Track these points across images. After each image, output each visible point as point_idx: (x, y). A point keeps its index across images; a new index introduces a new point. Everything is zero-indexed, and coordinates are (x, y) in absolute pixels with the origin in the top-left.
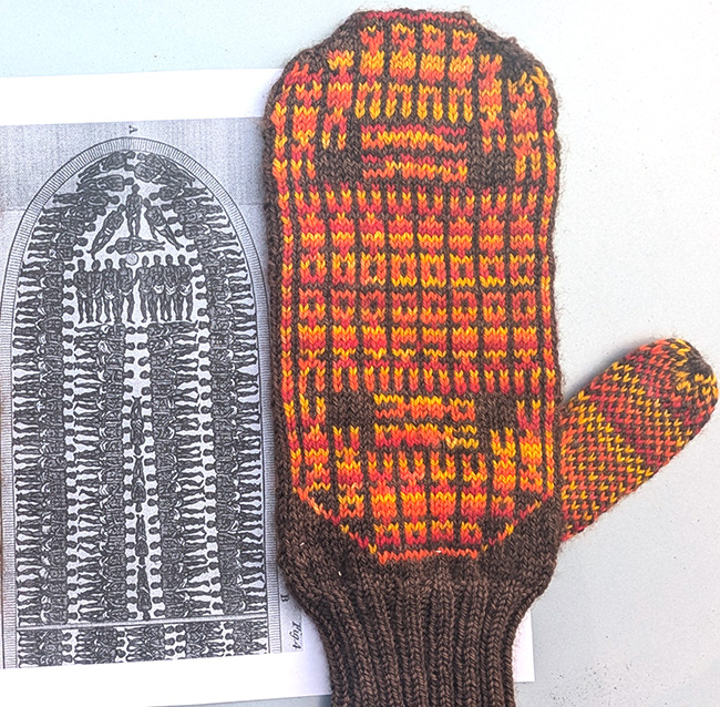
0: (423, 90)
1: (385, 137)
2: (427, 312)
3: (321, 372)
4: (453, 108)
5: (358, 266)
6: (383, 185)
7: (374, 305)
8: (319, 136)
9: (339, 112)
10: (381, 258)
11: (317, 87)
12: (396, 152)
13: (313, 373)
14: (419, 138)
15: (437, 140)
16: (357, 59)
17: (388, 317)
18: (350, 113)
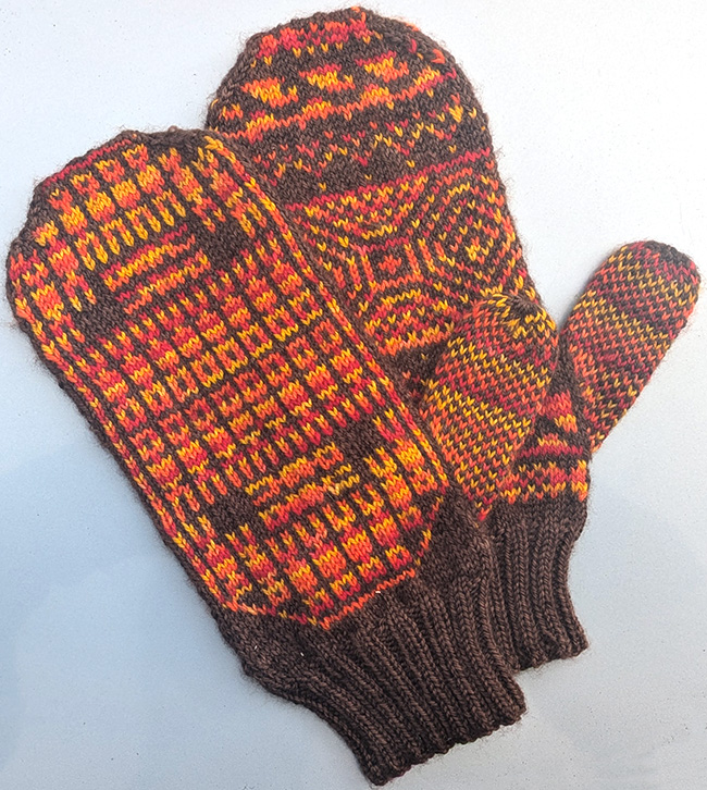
0: (131, 216)
1: (125, 272)
2: (247, 392)
3: (189, 496)
4: (165, 214)
5: (169, 390)
6: (148, 311)
7: (201, 414)
8: (68, 305)
9: (72, 276)
10: (183, 372)
11: (40, 268)
12: (142, 278)
13: (183, 500)
14: (153, 256)
15: (169, 249)
16: (59, 225)
17: (219, 416)
18: (82, 270)
